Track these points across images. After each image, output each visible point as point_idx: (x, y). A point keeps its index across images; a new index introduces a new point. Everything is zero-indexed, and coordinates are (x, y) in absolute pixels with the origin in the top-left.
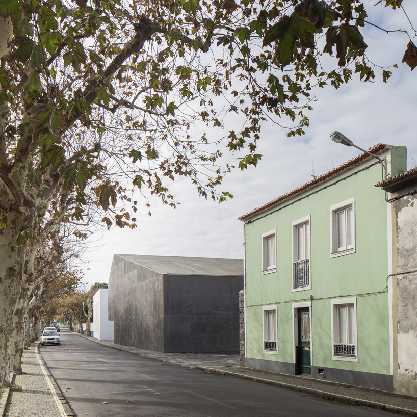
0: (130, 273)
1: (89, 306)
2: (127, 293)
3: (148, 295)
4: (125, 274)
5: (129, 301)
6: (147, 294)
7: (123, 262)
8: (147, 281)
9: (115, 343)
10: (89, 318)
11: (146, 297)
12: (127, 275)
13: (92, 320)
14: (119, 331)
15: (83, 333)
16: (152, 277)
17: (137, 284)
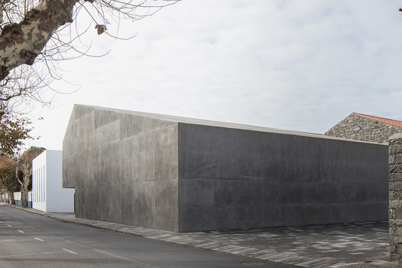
0: (106, 126)
1: (26, 172)
2: (100, 152)
3: (143, 153)
4: (96, 127)
5: (103, 163)
6: (141, 151)
7: (93, 112)
8: (142, 134)
9: (77, 216)
10: (26, 186)
11: (139, 156)
12: (99, 129)
13: (30, 187)
14: (84, 201)
15: (15, 204)
16: (153, 128)
17: (121, 138)
